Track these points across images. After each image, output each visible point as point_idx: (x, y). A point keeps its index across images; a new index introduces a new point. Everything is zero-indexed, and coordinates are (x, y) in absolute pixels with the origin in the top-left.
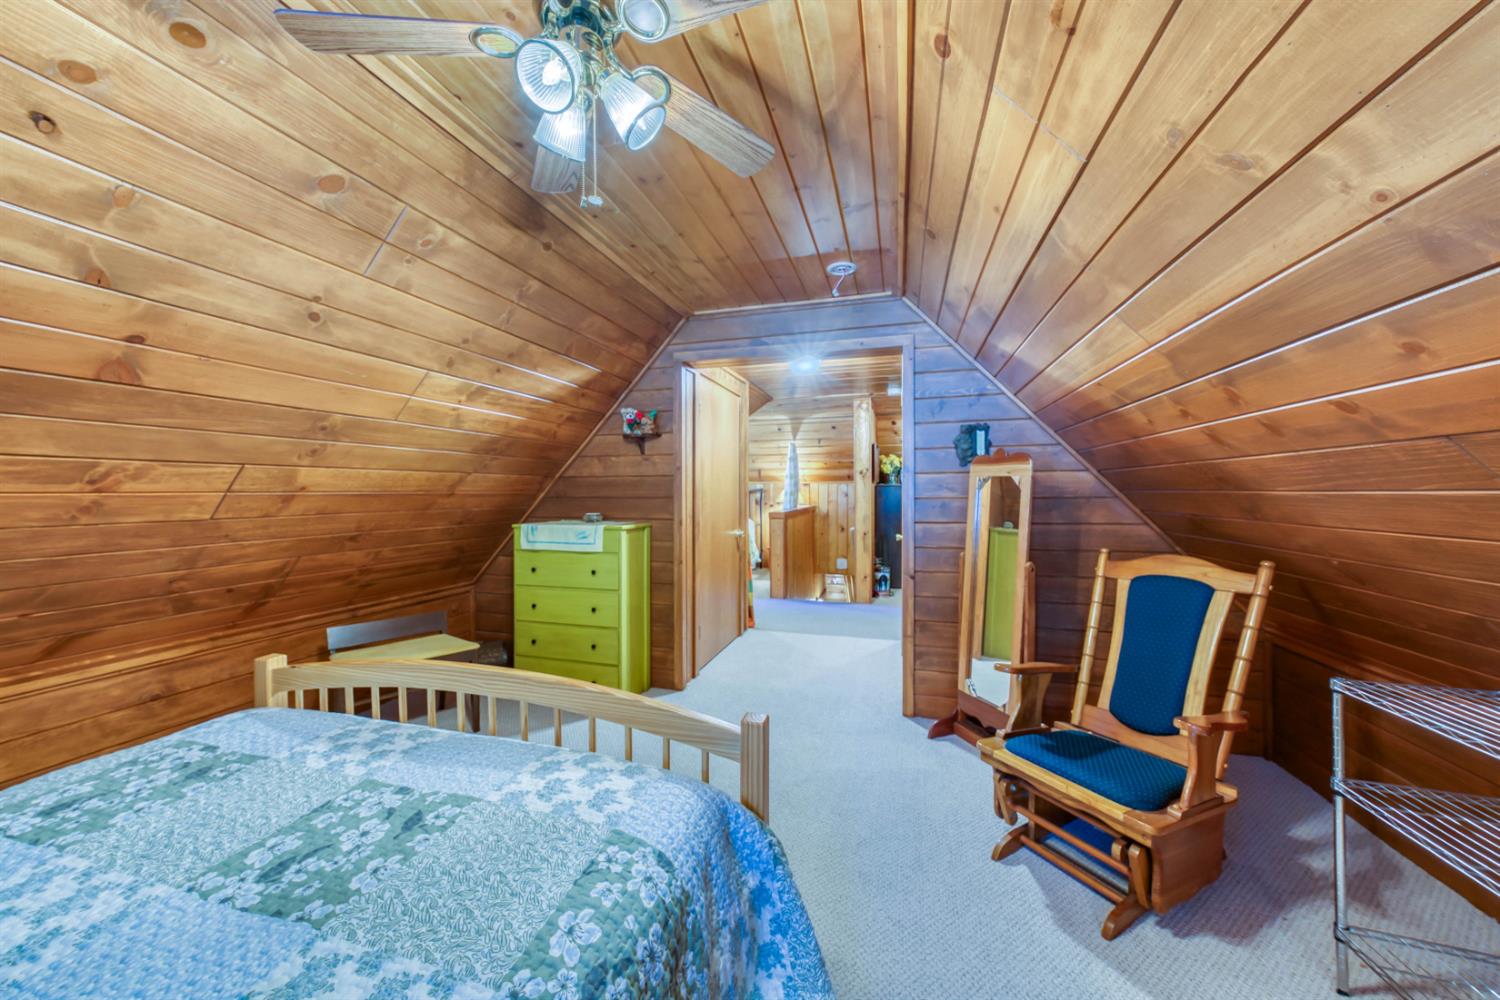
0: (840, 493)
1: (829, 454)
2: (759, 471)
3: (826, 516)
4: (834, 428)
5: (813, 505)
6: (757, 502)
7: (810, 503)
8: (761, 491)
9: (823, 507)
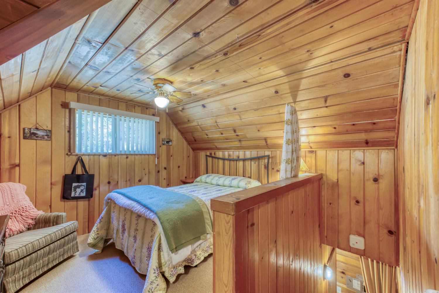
0: (353, 160)
1: (340, 116)
2: (266, 139)
3: (336, 185)
4: (347, 76)
5: (320, 172)
6: (265, 167)
7: (316, 171)
8: (268, 157)
9: (332, 175)
